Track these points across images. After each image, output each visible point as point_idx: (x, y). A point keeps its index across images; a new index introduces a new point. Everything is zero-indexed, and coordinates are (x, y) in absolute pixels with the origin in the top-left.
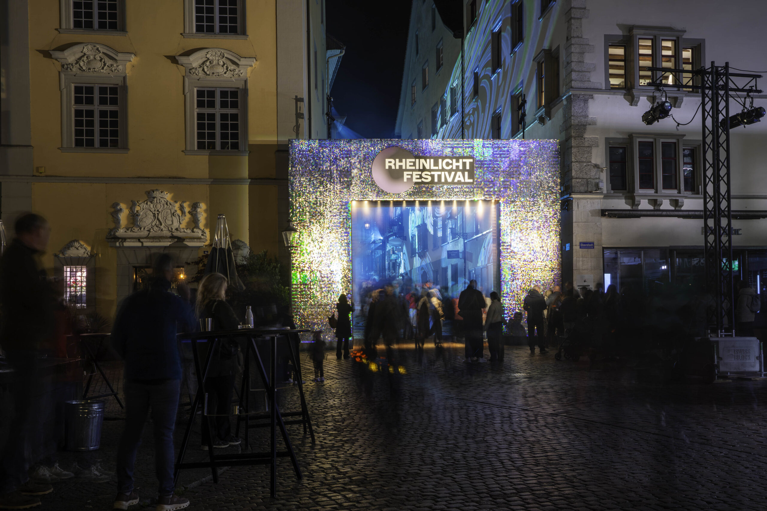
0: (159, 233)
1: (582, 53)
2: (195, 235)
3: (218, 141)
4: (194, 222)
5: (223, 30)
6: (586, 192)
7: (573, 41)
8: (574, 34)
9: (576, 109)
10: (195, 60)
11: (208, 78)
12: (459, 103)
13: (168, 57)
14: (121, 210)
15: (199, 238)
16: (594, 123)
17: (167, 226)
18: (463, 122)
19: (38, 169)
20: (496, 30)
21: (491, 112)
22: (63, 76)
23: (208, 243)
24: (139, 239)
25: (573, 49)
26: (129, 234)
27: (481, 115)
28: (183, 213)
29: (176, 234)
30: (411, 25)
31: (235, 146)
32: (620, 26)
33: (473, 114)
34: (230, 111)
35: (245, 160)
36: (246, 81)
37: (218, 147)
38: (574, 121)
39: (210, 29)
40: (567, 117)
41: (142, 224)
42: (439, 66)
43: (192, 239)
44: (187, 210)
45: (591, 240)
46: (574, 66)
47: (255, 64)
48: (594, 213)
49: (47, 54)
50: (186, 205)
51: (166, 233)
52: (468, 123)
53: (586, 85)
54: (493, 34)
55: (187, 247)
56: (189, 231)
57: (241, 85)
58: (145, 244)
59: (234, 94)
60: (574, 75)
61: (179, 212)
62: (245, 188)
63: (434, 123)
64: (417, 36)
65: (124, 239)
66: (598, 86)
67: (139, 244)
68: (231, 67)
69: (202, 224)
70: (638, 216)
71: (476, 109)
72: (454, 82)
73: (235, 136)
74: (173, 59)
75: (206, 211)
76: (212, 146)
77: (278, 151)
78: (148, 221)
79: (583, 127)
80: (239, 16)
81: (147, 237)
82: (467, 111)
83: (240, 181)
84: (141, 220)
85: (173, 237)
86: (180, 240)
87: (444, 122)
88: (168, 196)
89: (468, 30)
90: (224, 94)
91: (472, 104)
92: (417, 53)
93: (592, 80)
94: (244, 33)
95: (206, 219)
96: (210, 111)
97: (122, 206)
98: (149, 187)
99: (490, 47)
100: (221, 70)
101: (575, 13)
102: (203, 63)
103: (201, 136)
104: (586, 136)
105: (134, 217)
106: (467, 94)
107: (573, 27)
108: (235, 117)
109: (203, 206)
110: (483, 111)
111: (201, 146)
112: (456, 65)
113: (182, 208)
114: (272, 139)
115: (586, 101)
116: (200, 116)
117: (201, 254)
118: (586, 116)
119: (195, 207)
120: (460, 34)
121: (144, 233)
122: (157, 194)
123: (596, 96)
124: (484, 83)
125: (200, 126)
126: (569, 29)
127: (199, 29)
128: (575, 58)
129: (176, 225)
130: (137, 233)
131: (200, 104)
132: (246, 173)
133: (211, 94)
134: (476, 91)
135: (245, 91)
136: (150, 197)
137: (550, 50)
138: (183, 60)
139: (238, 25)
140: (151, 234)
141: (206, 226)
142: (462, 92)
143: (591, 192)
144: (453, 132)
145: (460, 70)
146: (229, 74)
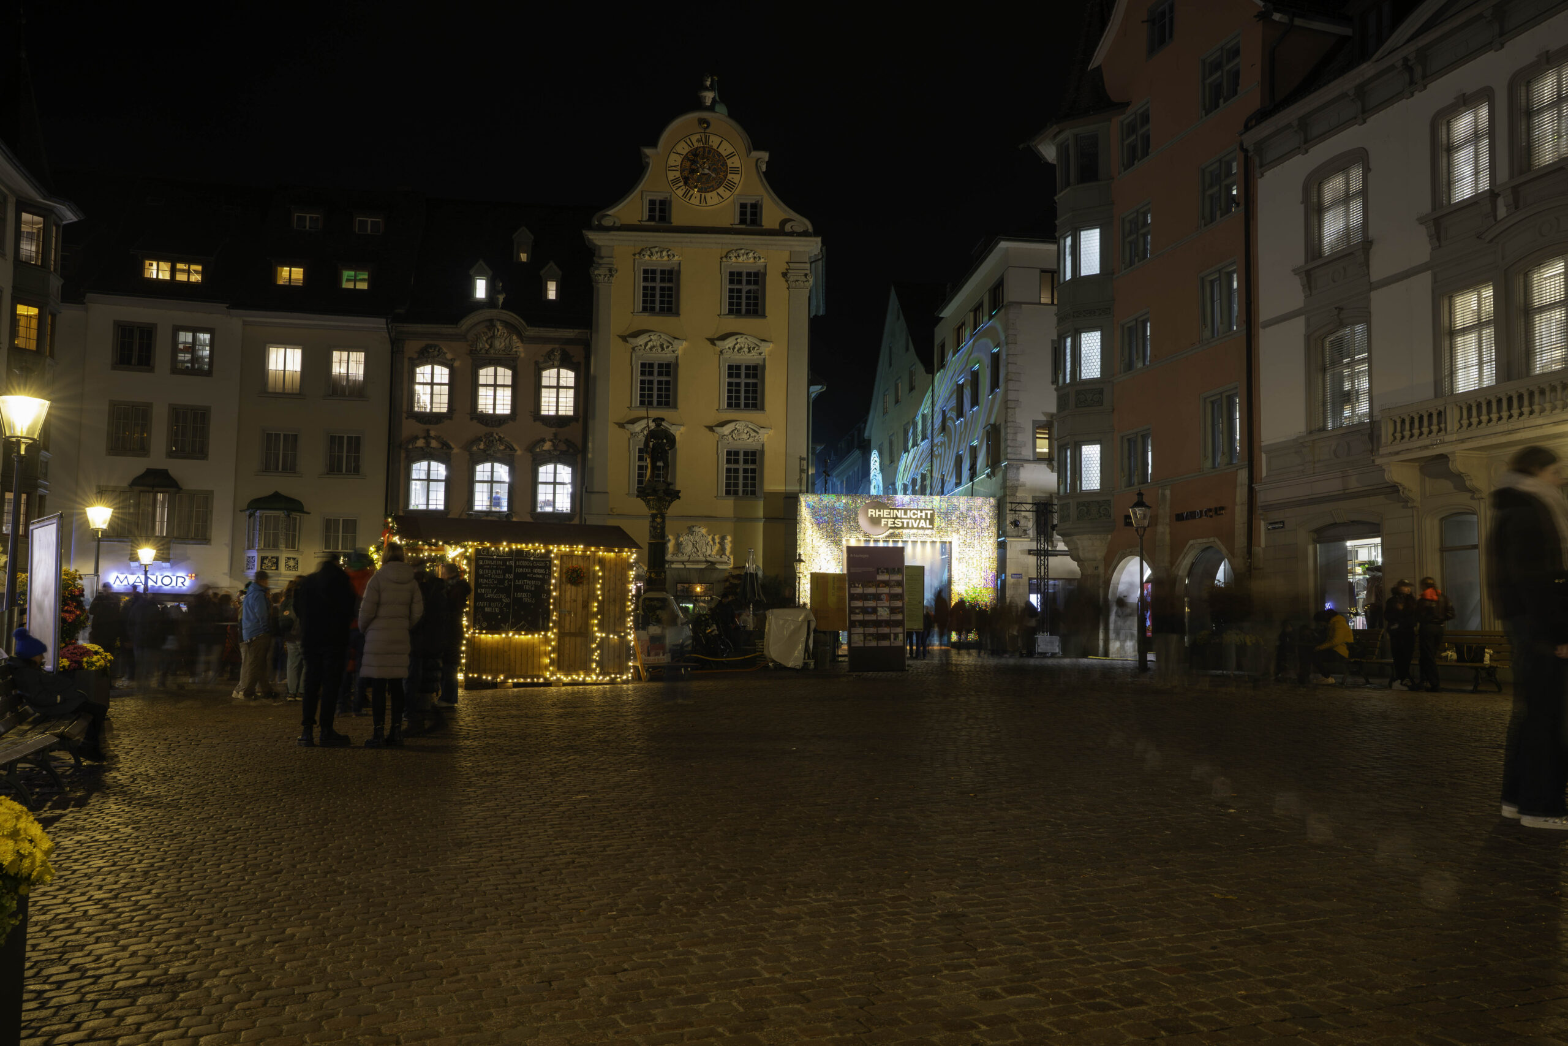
0: (697, 558)
1: (1016, 433)
2: (721, 560)
3: (741, 489)
4: (722, 550)
5: (747, 406)
6: (1017, 536)
7: (1009, 424)
8: (1009, 419)
9: (1011, 474)
10: (726, 430)
11: (735, 442)
12: (929, 431)
13: (707, 427)
14: (669, 540)
15: (726, 563)
16: (1024, 485)
17: (703, 553)
18: (932, 450)
19: (611, 509)
20: (961, 382)
21: (955, 452)
22: (631, 441)
23: (732, 566)
24: (683, 563)
25: (1009, 430)
26: (675, 558)
27: (948, 451)
28: (714, 543)
29: (709, 559)
30: (885, 335)
31: (753, 493)
32: (1045, 414)
33: (941, 446)
34: (750, 466)
35: (761, 503)
36: (763, 445)
37: (740, 493)
38: (1009, 484)
39: (738, 405)
40: (1005, 480)
41: (685, 551)
42: (912, 389)
43: (722, 563)
44: (717, 541)
45: (1020, 572)
46: (1009, 442)
47: (771, 432)
48: (1022, 552)
49: (621, 425)
50: (716, 537)
51: (702, 558)
52: (936, 453)
53: (1018, 457)
54: (958, 385)
55: (717, 569)
56: (718, 557)
57: (759, 448)
58: (687, 566)
59: (754, 453)
60: (1009, 450)
61: (711, 543)
62: (760, 526)
63: (906, 441)
64: (890, 348)
65: (672, 562)
66: (1028, 458)
67: (683, 566)
68: (753, 434)
69: (727, 552)
70: (1056, 555)
71: (943, 443)
72: (925, 408)
73: (753, 485)
74: (711, 429)
75: (731, 542)
76: (736, 493)
77: (786, 497)
78: (688, 549)
79: (1015, 488)
80: (759, 396)
81: (688, 561)
82: (936, 441)
83: (757, 519)
84: (684, 548)
85: (707, 561)
86: (713, 563)
87: (915, 444)
88: (704, 531)
89: (938, 371)
90: (746, 453)
91: (940, 437)
92: (890, 365)
93: (1023, 453)
94: (762, 409)
95: (731, 548)
96: (736, 466)
97: (670, 537)
98: (690, 523)
99: (955, 396)
100: (745, 436)
101: (1010, 404)
102: (732, 431)
103: (728, 485)
104: (1017, 494)
105: (678, 546)
106: (936, 427)
107: (1009, 415)
108: (753, 471)
109: (729, 539)
110: (949, 448)
111: (728, 493)
112: (927, 395)
113: (713, 540)
114: (781, 488)
115: (1018, 469)
116: (728, 470)
117: (727, 574)
118: (1018, 480)
119: (723, 538)
120: (930, 370)
121: (686, 558)
122: (696, 529)
123: (1026, 465)
124: (949, 423)
125: (728, 478)
126: (1007, 413)
127: (729, 405)
128: (1010, 437)
129: (709, 552)
130: (681, 558)
131: (728, 461)
132: (761, 514)
133: (737, 453)
134: (944, 428)
135: (762, 452)
136: (690, 531)
137: (995, 424)
138: (718, 429)
139: (759, 402)
140: (691, 559)
141: (731, 553)
142: (932, 422)
143: (1020, 537)
144: (923, 456)
145: (930, 401)
146: (751, 440)
